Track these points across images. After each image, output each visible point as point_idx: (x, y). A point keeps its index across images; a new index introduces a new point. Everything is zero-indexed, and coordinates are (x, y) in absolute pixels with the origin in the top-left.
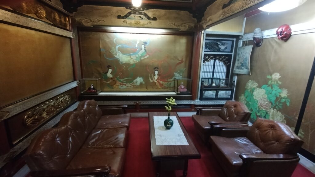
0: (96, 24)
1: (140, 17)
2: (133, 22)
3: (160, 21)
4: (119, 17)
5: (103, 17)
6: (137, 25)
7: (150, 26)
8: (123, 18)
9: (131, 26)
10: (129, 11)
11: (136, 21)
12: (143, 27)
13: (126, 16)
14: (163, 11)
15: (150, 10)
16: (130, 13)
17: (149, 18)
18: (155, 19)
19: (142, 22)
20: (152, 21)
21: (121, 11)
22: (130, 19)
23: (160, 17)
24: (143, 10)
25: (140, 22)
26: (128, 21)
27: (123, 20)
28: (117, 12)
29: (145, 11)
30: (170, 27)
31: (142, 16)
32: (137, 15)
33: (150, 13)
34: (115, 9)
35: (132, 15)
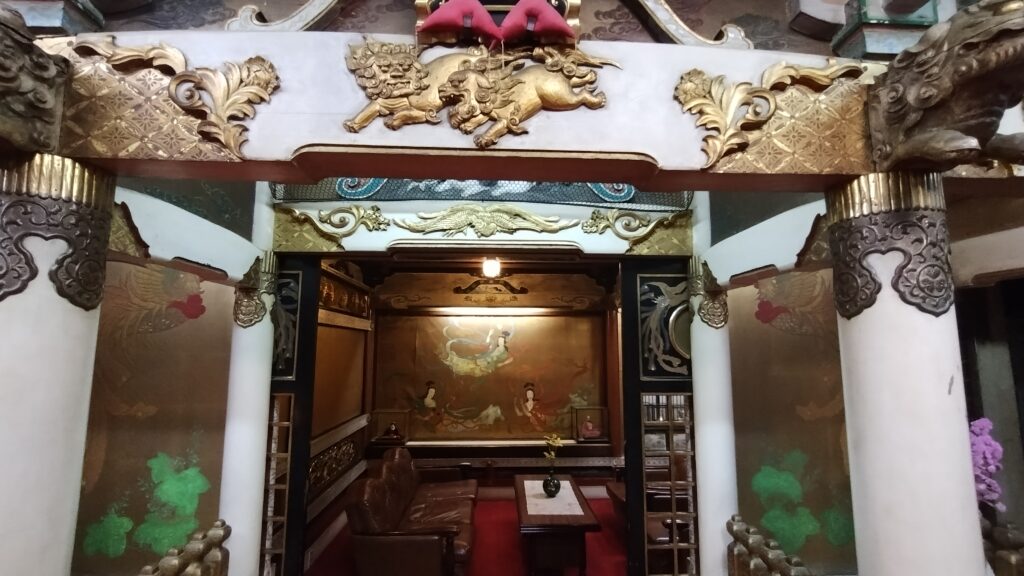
0: (415, 303)
1: (496, 289)
2: (483, 297)
3: (535, 293)
4: (458, 290)
5: (429, 291)
6: (491, 303)
7: (516, 303)
8: (465, 291)
9: (478, 304)
10: (477, 279)
11: (488, 295)
12: (503, 305)
13: (471, 289)
14: (537, 277)
15: (515, 275)
16: (477, 283)
17: (512, 290)
18: (523, 291)
19: (499, 297)
20: (518, 296)
21: (460, 279)
22: (478, 293)
23: (533, 287)
24: (502, 277)
25: (496, 298)
26: (474, 296)
27: (465, 295)
28: (455, 282)
29: (505, 279)
30: (557, 304)
31: (499, 286)
32: (490, 286)
33: (515, 282)
34: (451, 276)
35: (481, 286)
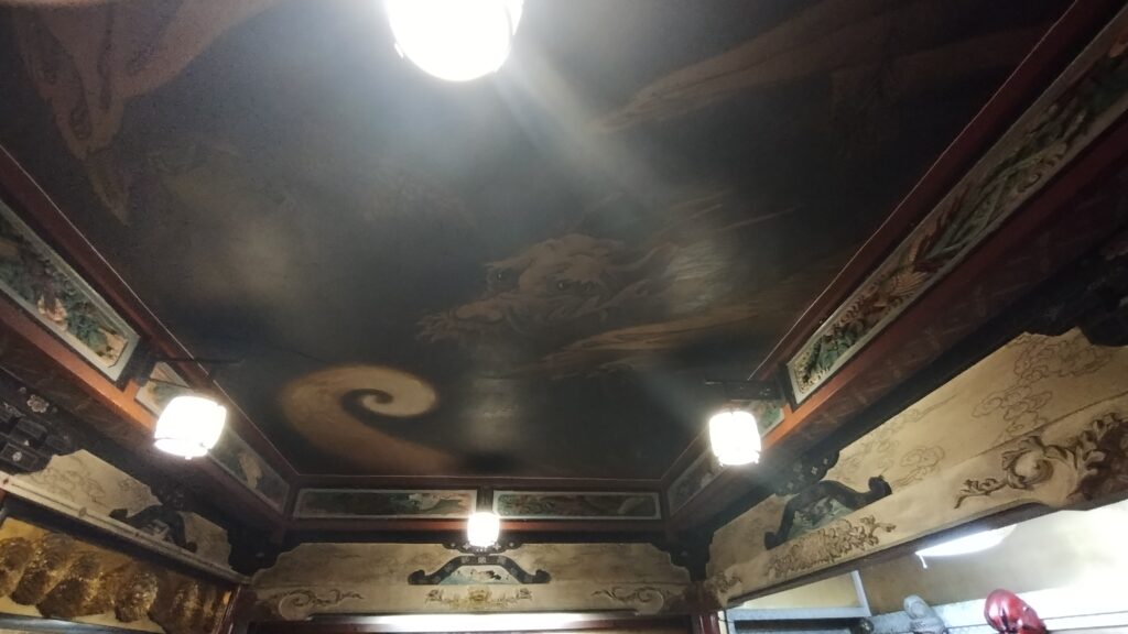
0: (326, 608)
1: (491, 574)
2: (463, 592)
3: (563, 583)
4: (417, 578)
6: (479, 605)
7: (527, 603)
8: (430, 580)
9: (455, 607)
11: (476, 588)
12: (502, 608)
13: (442, 575)
15: (527, 547)
16: (456, 563)
17: (521, 576)
18: (542, 577)
19: (497, 591)
20: (532, 588)
21: (426, 555)
22: (455, 583)
23: (560, 570)
24: (502, 550)
25: (489, 594)
26: (446, 590)
27: (429, 589)
28: (413, 561)
29: (509, 553)
30: (604, 605)
31: (497, 569)
32: (479, 569)
33: (526, 558)
35: (462, 569)
